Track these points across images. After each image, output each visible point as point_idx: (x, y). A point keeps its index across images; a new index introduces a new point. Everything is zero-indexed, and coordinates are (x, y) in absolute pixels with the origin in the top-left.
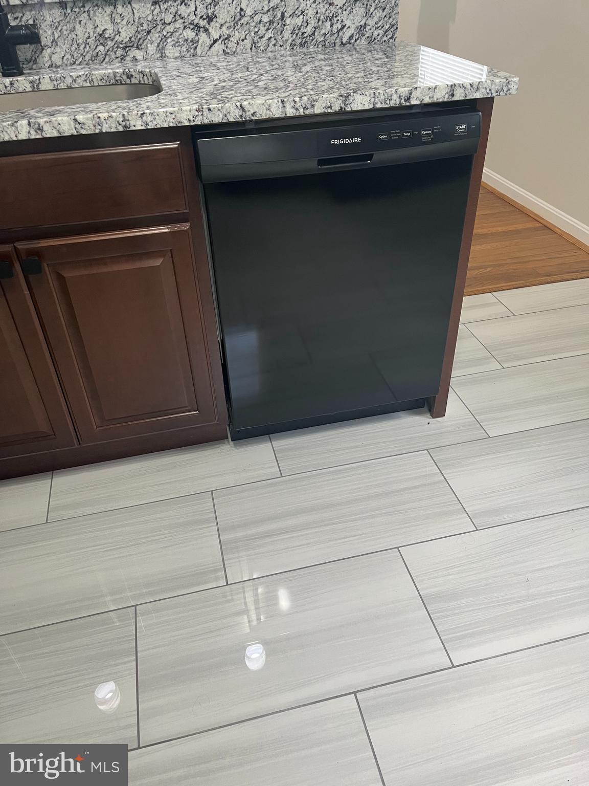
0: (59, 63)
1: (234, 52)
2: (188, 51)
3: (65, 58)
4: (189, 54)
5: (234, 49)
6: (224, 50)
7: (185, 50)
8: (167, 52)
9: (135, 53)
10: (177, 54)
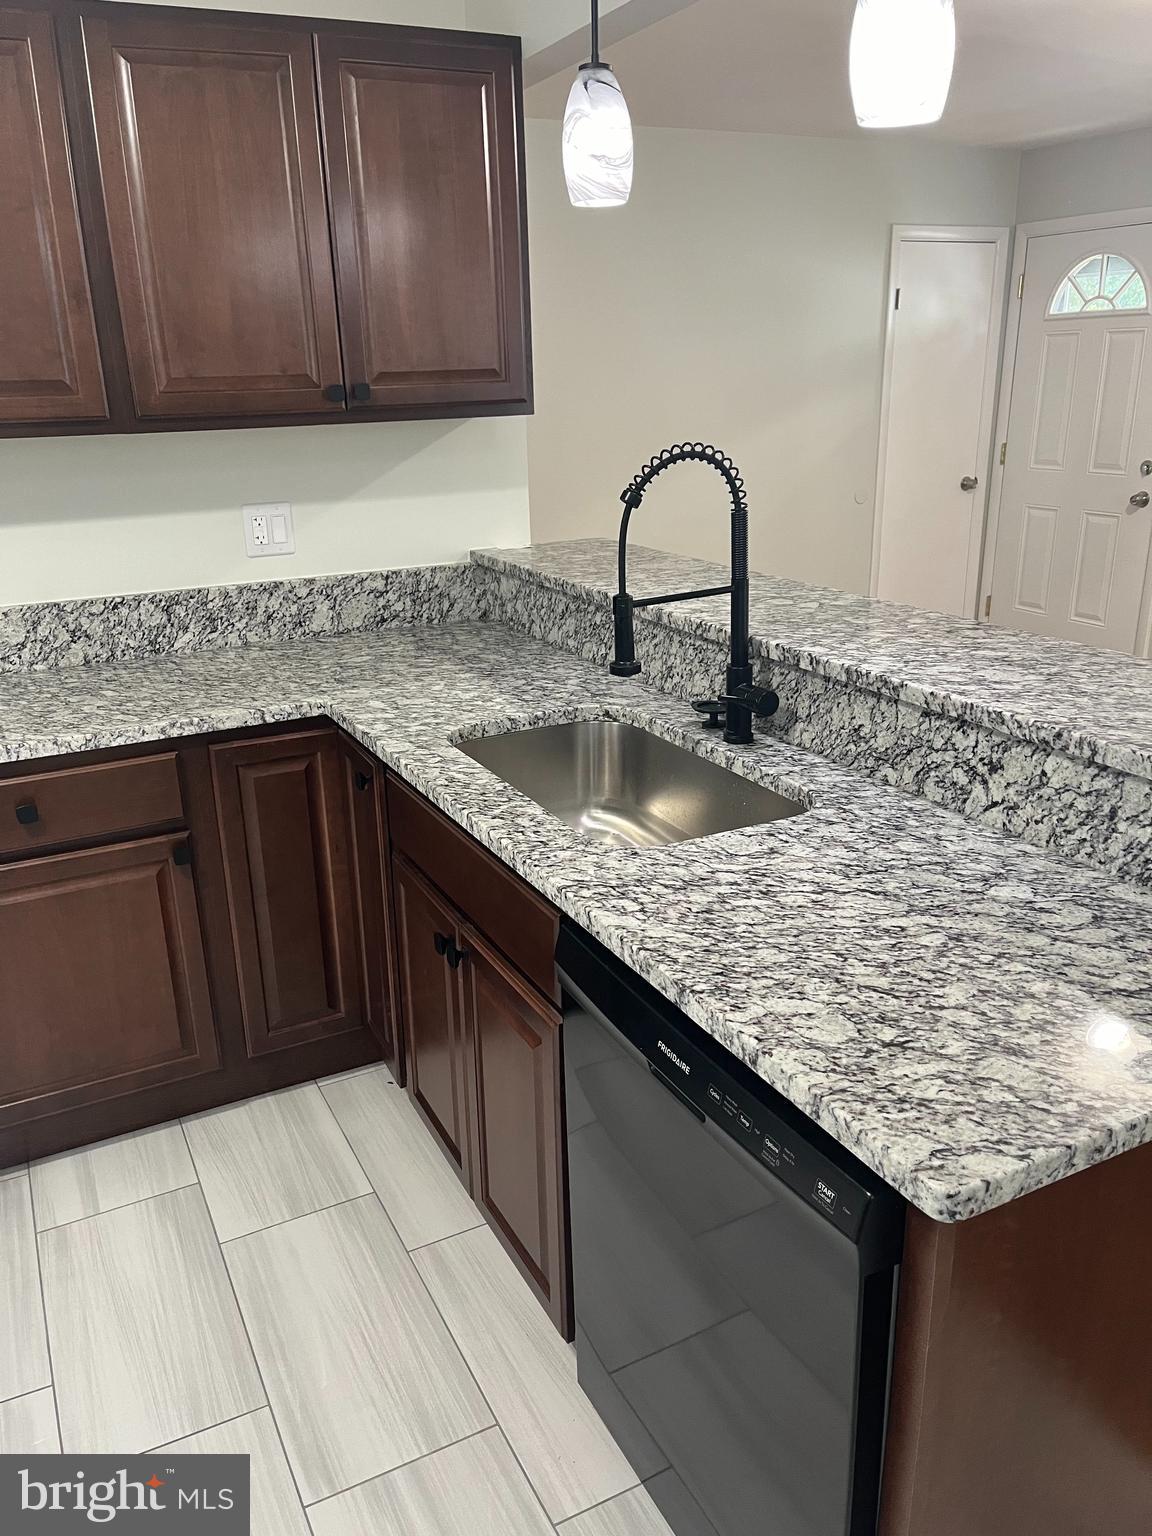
0: (808, 746)
1: (1020, 835)
2: (954, 800)
3: (815, 742)
4: (954, 805)
5: (1020, 830)
6: (1004, 824)
7: (950, 797)
8: (926, 789)
9: (886, 770)
10: (938, 798)
